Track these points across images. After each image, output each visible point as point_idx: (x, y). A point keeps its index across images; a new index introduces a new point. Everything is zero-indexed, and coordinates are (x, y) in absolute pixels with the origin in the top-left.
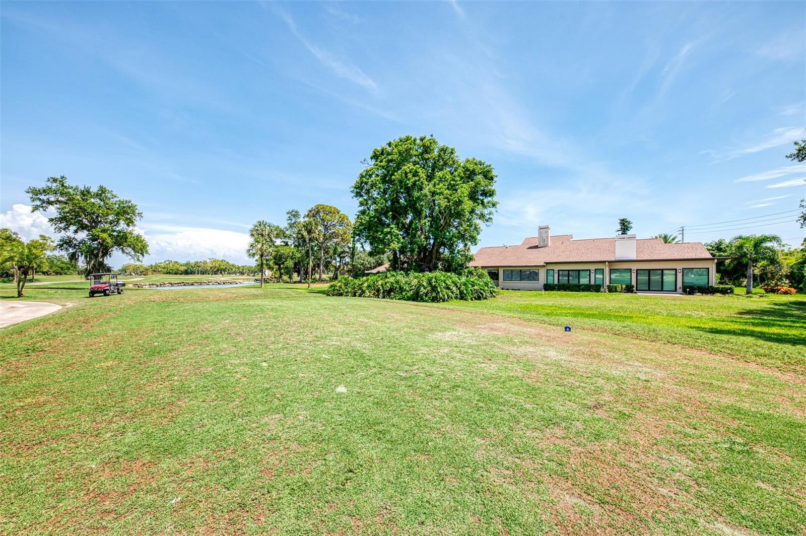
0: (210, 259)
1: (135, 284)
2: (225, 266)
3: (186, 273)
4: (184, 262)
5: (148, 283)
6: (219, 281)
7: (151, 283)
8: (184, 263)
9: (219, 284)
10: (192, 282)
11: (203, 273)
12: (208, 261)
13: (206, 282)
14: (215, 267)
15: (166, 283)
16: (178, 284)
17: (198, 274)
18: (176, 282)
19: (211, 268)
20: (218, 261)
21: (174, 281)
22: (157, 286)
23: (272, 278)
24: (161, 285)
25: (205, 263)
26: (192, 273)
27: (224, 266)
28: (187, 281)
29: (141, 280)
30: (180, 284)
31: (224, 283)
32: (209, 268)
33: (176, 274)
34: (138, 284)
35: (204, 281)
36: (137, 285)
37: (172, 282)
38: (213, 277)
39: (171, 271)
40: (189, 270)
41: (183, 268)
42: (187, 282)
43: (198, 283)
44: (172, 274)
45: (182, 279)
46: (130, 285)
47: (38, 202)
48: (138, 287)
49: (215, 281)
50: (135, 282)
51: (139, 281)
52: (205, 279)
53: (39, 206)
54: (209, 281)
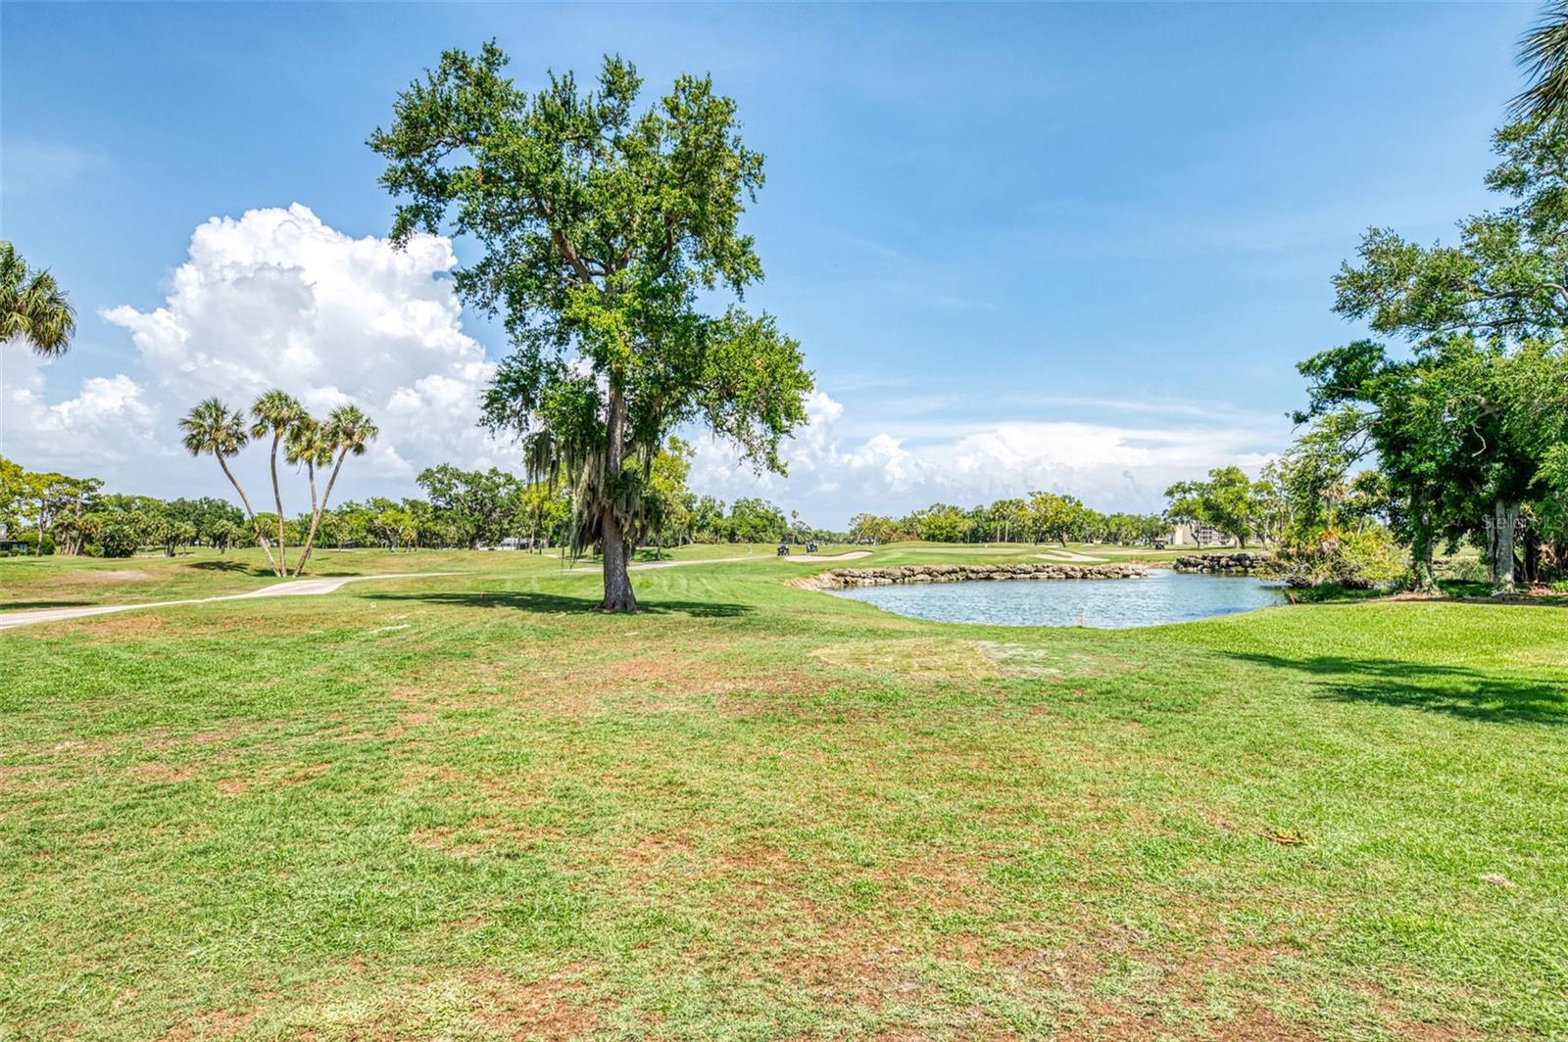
0: (1032, 495)
2: (1072, 516)
3: (975, 537)
4: (969, 508)
5: (870, 571)
6: (1067, 568)
7: (878, 570)
8: (970, 510)
10: (988, 567)
11: (1015, 537)
12: (1028, 500)
13: (1029, 568)
14: (1045, 521)
15: (918, 569)
16: (950, 573)
17: (1002, 539)
18: (945, 568)
19: (1035, 521)
20: (1053, 499)
21: (940, 562)
22: (894, 581)
23: (1289, 557)
24: (904, 576)
25: (1019, 505)
26: (988, 537)
27: (1068, 515)
28: (978, 563)
29: (859, 560)
30: (953, 576)
31: (1084, 577)
32: (1030, 523)
33: (949, 539)
34: (846, 572)
35: (1024, 566)
36: (843, 575)
37: (934, 567)
38: (1045, 552)
39: (937, 532)
40: (981, 530)
41: (966, 525)
42: (974, 568)
43: (1003, 571)
44: (939, 541)
45: (960, 555)
46: (826, 577)
47: (407, 198)
48: (846, 582)
49: (1055, 567)
50: (842, 564)
51: (853, 563)
52: (1024, 558)
53: (417, 211)
54: (1040, 566)
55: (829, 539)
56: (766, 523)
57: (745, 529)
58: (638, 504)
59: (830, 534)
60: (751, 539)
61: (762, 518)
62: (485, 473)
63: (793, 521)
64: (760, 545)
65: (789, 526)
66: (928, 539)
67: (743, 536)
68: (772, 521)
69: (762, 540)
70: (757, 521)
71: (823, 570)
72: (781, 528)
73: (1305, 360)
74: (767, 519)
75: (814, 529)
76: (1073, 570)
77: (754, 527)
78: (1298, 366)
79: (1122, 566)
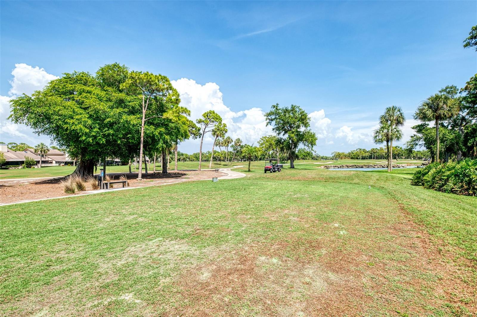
1: (325, 165)
5: (333, 166)
6: (383, 165)
7: (335, 165)
9: (383, 167)
10: (362, 165)
13: (373, 165)
15: (344, 165)
16: (352, 166)
17: (374, 158)
21: (350, 164)
22: (338, 168)
24: (341, 167)
28: (360, 164)
29: (332, 163)
30: (353, 167)
34: (327, 166)
35: (371, 165)
37: (348, 165)
39: (354, 157)
46: (323, 167)
47: (268, 121)
48: (327, 168)
49: (380, 165)
50: (326, 164)
51: (329, 164)
52: (372, 163)
53: (268, 123)
54: (375, 165)
55: (326, 159)
56: (307, 154)
57: (302, 156)
58: (295, 155)
59: (326, 157)
60: (303, 159)
61: (306, 153)
62: (244, 145)
63: (315, 153)
64: (306, 160)
65: (314, 155)
66: (351, 159)
67: (301, 158)
68: (309, 154)
69: (306, 159)
70: (305, 154)
71: (322, 165)
72: (311, 156)
73: (412, 127)
74: (308, 153)
75: (321, 156)
76: (384, 166)
77: (304, 156)
78: (411, 128)
79: (398, 165)
